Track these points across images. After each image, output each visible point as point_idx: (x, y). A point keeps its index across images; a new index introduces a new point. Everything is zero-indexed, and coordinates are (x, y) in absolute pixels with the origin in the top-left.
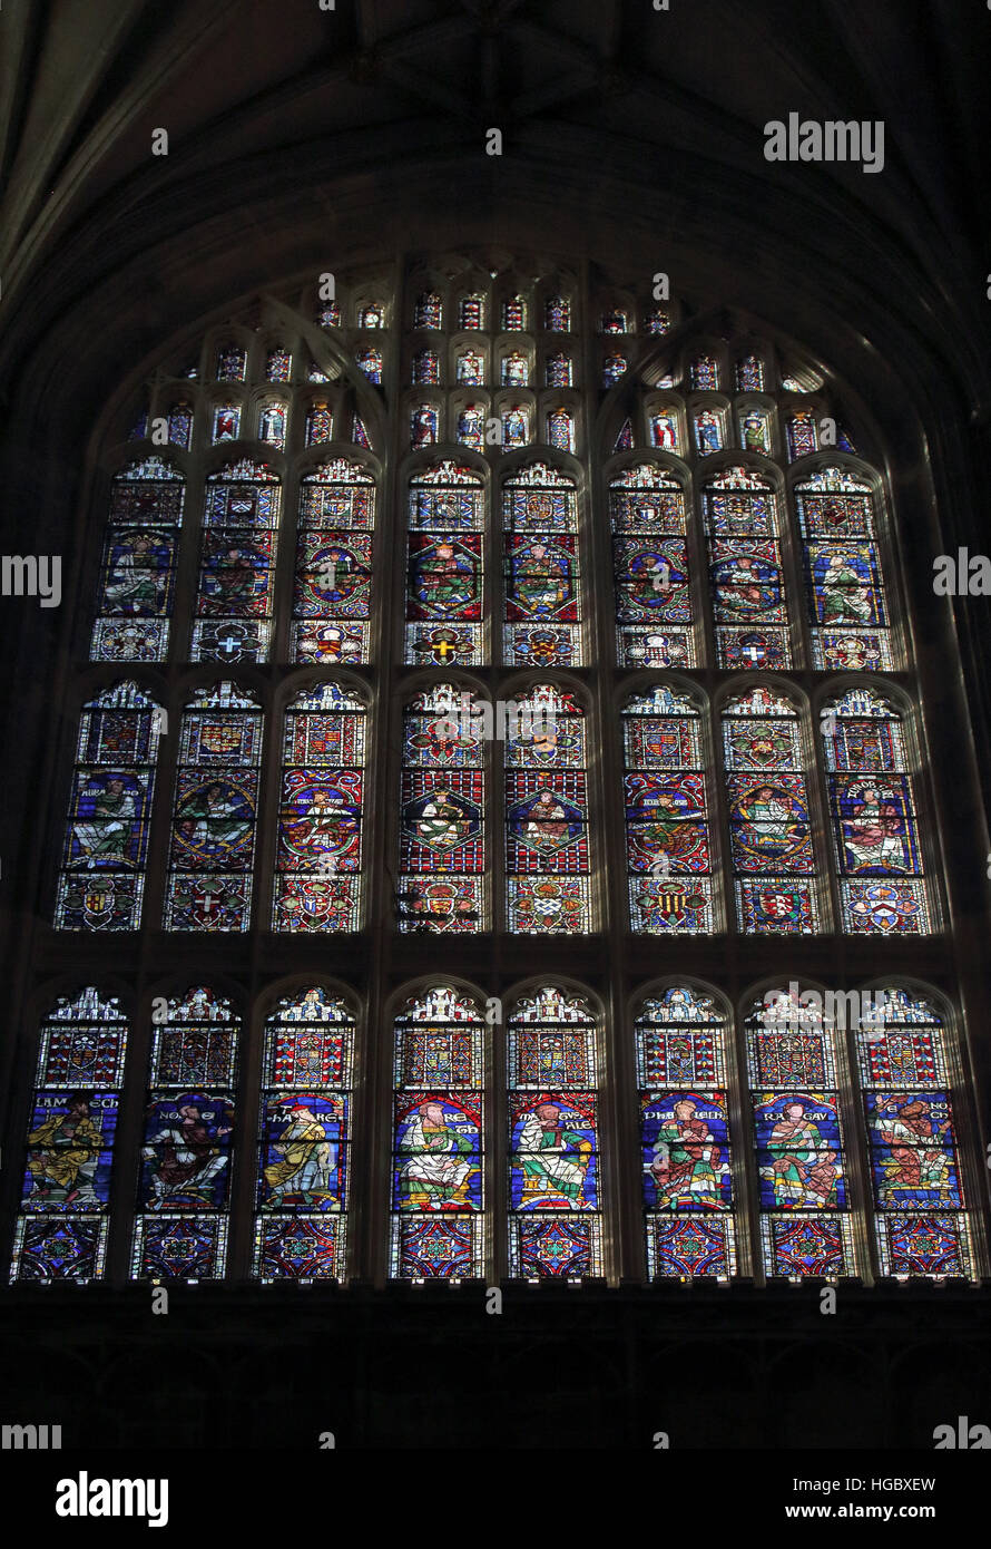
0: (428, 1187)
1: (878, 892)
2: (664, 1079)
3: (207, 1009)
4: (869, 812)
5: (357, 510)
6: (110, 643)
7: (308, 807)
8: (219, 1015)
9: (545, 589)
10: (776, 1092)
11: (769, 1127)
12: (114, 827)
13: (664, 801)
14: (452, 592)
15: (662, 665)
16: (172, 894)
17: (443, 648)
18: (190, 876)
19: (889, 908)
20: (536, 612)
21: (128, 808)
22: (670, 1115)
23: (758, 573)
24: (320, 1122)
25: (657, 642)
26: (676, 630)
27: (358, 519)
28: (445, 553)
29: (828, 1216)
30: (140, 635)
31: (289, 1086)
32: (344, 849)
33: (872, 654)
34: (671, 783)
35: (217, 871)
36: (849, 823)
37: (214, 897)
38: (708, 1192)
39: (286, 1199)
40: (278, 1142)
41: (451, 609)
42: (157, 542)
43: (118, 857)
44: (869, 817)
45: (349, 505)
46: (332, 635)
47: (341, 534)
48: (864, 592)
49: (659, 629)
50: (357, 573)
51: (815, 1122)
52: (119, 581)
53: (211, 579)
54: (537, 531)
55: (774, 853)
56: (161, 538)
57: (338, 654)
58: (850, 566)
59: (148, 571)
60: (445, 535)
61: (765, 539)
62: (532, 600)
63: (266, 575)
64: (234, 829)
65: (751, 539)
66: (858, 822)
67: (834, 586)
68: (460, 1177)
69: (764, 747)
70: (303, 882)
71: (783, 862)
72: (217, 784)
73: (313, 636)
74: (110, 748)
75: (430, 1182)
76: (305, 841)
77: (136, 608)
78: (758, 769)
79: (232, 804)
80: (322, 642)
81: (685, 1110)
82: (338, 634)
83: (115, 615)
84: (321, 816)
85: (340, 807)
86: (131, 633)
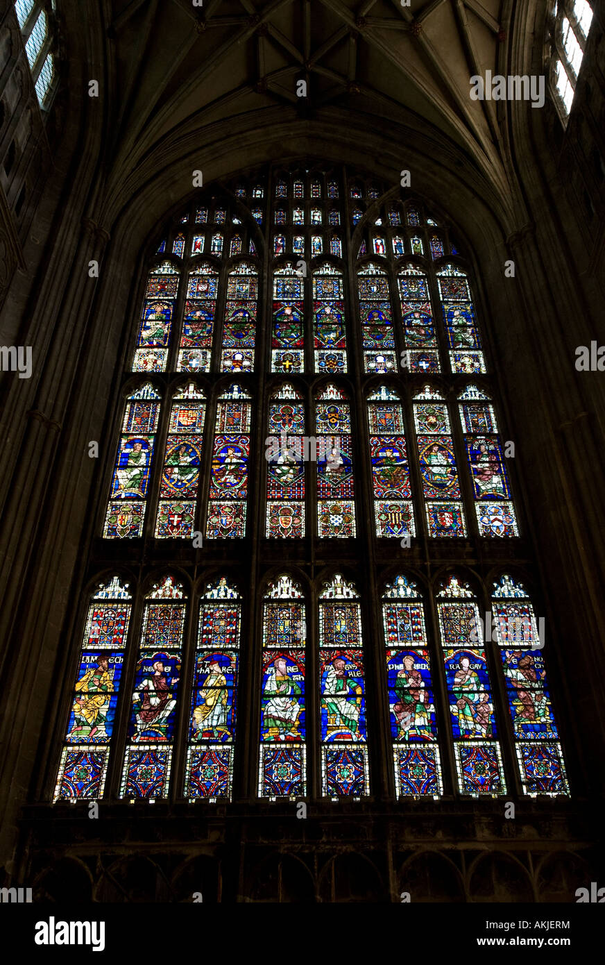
0: (278, 722)
1: (493, 510)
2: (396, 639)
3: (171, 591)
4: (484, 459)
5: (251, 289)
6: (142, 362)
7: (225, 458)
8: (177, 595)
9: (330, 331)
10: (455, 648)
11: (453, 674)
12: (136, 471)
13: (388, 454)
14: (291, 332)
15: (383, 372)
16: (159, 515)
17: (287, 364)
18: (168, 503)
19: (499, 520)
20: (328, 343)
21: (143, 461)
22: (401, 667)
23: (424, 320)
24: (224, 674)
25: (380, 359)
26: (389, 353)
27: (252, 294)
28: (288, 311)
29: (488, 744)
30: (155, 358)
31: (210, 647)
32: (241, 484)
33: (476, 364)
34: (391, 443)
35: (182, 499)
36: (475, 467)
37: (179, 516)
38: (423, 727)
39: (204, 733)
40: (202, 688)
41: (291, 342)
42: (166, 307)
43: (135, 491)
44: (484, 462)
45: (248, 287)
46: (239, 357)
47: (244, 302)
48: (470, 330)
49: (381, 352)
50: (251, 323)
51: (475, 671)
52: (148, 328)
53: (188, 327)
54: (327, 299)
55: (441, 486)
56: (168, 305)
57: (241, 367)
58: (463, 315)
59: (161, 322)
60: (288, 302)
61: (425, 302)
62: (326, 337)
63: (211, 324)
64: (191, 472)
65: (418, 302)
66: (479, 465)
67: (457, 327)
68: (295, 715)
69: (432, 420)
70: (220, 506)
71: (446, 492)
72: (185, 444)
73: (230, 357)
74: (138, 424)
75: (279, 718)
76: (223, 480)
77: (155, 343)
78: (431, 433)
79: (191, 457)
80: (234, 361)
81: (409, 661)
82: (241, 356)
83: (146, 347)
84: (231, 464)
85: (239, 458)
86: (151, 356)
